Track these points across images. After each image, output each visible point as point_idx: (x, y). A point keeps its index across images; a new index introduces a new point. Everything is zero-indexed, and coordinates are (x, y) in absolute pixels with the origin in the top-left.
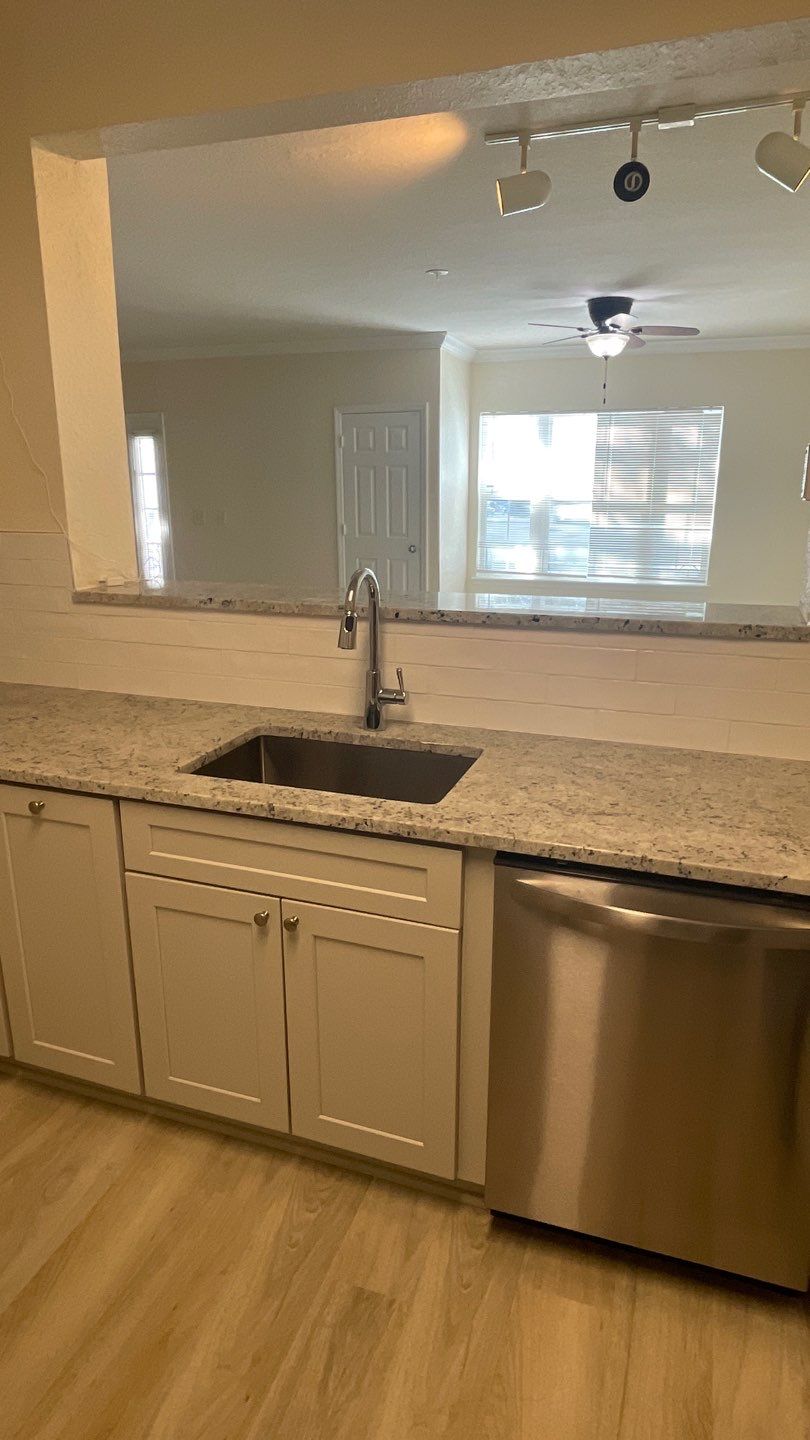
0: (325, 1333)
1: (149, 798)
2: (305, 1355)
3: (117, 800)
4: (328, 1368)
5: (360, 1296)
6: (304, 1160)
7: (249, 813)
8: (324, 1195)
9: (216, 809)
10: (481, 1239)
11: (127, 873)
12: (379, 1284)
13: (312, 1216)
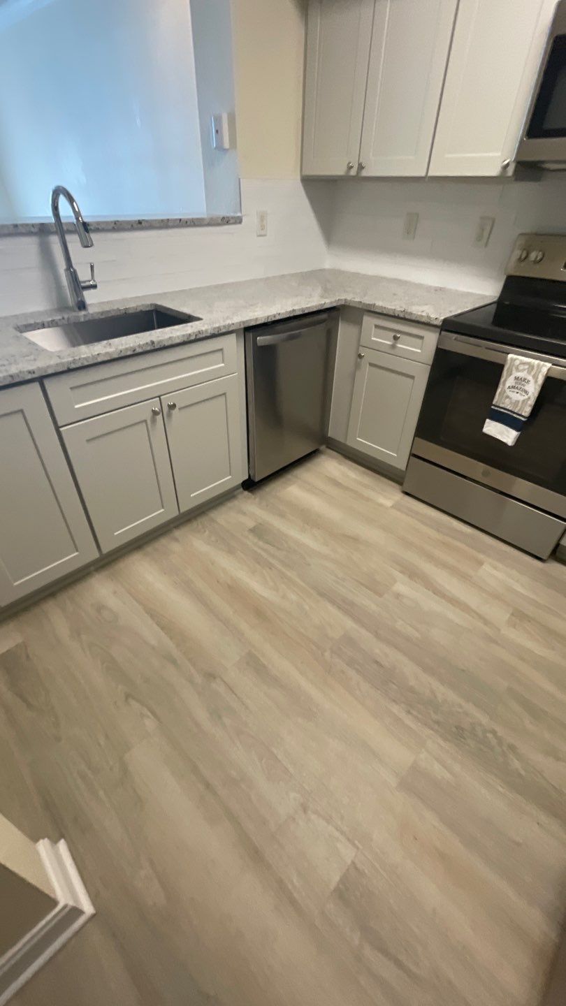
0: (261, 543)
1: (73, 366)
2: (265, 550)
3: (40, 379)
4: (274, 546)
5: (253, 531)
6: (177, 527)
7: (140, 350)
8: (200, 526)
9: (120, 356)
10: (253, 497)
11: (61, 429)
12: (251, 524)
13: (207, 532)
